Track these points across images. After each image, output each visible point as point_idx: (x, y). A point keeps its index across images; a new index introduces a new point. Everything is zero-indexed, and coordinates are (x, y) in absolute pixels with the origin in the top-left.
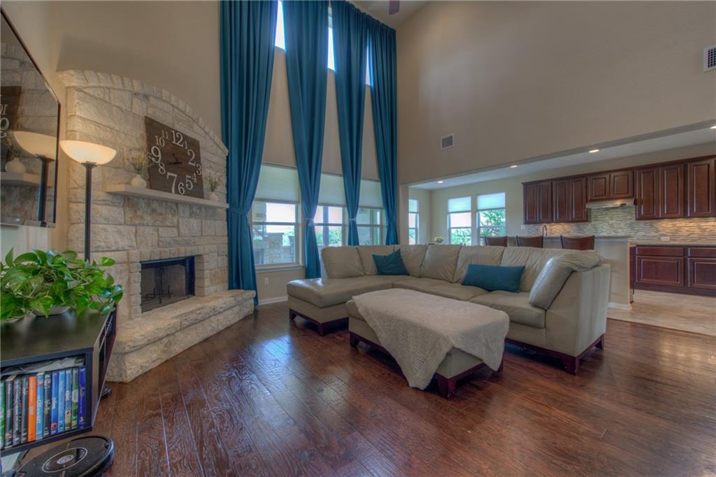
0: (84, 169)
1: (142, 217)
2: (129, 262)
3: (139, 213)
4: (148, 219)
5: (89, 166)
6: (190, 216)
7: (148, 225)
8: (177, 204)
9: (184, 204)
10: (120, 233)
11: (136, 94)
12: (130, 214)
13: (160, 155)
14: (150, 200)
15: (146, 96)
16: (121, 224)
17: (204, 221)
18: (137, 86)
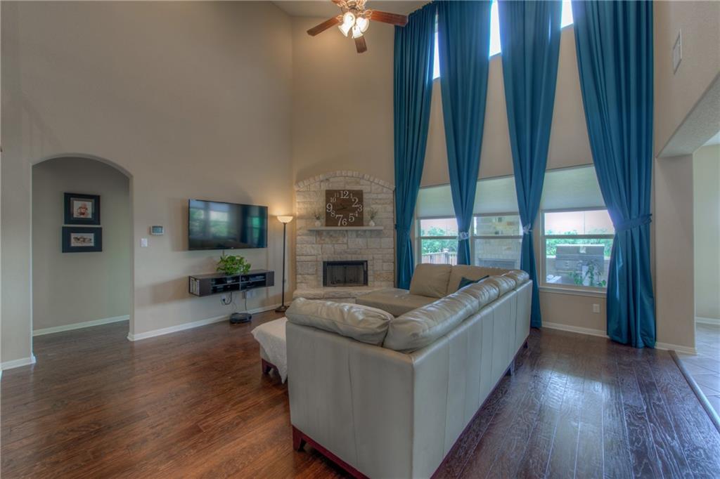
0: (283, 225)
1: (324, 240)
2: (317, 261)
3: (323, 238)
4: (327, 240)
5: (285, 224)
6: (357, 236)
7: (328, 244)
8: (347, 231)
9: (352, 231)
10: (313, 247)
11: (322, 181)
12: (318, 239)
13: (331, 208)
14: (328, 232)
15: (327, 180)
16: (313, 244)
17: (369, 239)
18: (322, 177)
